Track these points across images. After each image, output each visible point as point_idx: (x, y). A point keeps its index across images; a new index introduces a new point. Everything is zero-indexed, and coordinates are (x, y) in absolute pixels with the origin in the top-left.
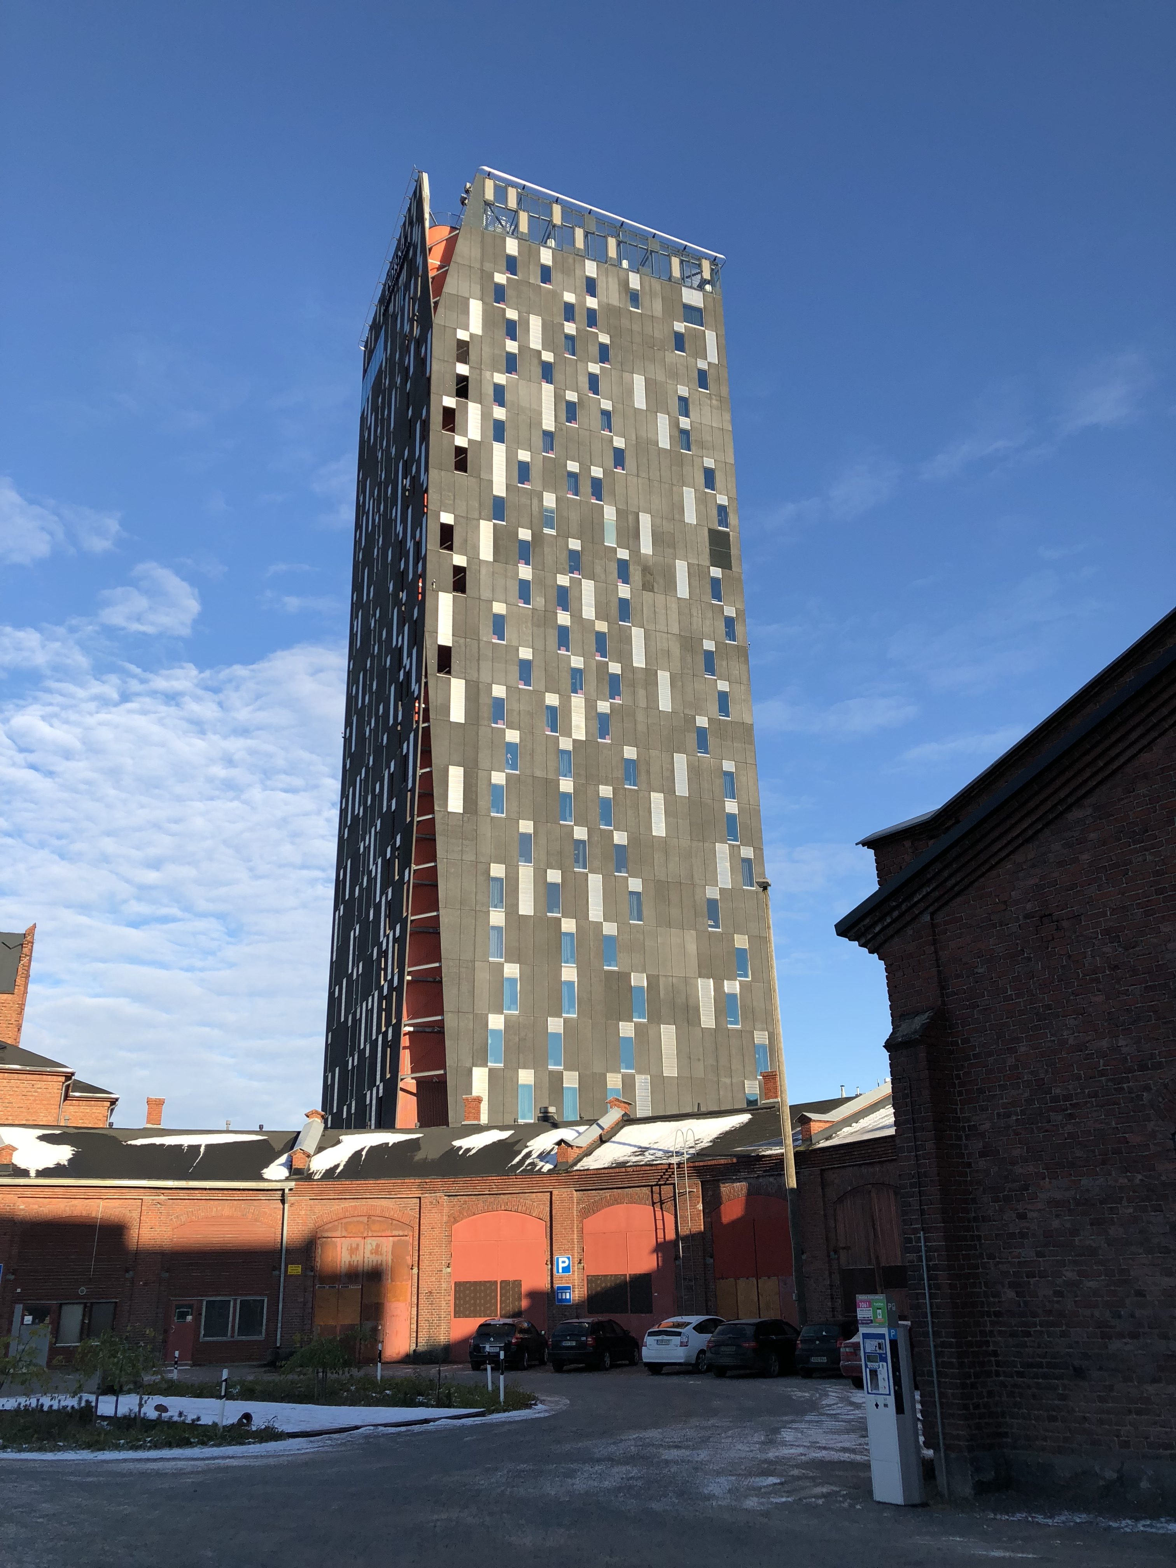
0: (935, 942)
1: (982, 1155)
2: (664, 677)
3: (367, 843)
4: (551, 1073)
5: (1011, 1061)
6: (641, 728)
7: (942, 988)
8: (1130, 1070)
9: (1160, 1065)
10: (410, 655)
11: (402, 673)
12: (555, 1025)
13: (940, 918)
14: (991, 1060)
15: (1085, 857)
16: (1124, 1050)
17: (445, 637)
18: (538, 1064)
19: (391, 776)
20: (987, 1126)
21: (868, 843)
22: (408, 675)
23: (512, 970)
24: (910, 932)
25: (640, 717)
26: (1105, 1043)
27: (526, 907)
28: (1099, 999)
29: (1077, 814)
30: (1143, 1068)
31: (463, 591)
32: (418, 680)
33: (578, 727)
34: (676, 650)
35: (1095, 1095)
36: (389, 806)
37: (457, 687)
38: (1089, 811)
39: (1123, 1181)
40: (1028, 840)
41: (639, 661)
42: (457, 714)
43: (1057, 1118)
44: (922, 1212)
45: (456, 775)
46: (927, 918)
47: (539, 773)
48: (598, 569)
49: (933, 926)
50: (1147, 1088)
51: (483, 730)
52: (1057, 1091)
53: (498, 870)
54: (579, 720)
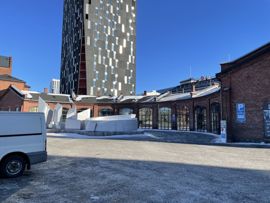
0: (230, 78)
1: (234, 105)
2: (123, 26)
3: (69, 48)
4: (103, 88)
5: (240, 94)
6: (119, 34)
7: (231, 84)
8: (258, 96)
9: (263, 96)
10: (80, 14)
11: (78, 17)
12: (104, 81)
13: (231, 75)
14: (237, 94)
15: (256, 70)
16: (258, 94)
17: (87, 13)
18: (101, 87)
19: (75, 37)
20: (235, 102)
21: (221, 65)
22: (79, 18)
23: (97, 72)
24: (226, 77)
25: (119, 32)
26: (255, 93)
27: (100, 62)
28: (255, 88)
29: (255, 64)
30: (260, 96)
31: (91, 4)
32: (82, 19)
33: (109, 32)
34: (125, 21)
35: (253, 99)
36: (75, 42)
37: (89, 22)
38: (258, 64)
39: (255, 109)
40: (247, 67)
41: (119, 22)
42: (89, 27)
43: (246, 101)
44: (227, 111)
45: (89, 38)
46: (230, 75)
47: (102, 40)
48: (114, 4)
49: (230, 76)
50: (260, 99)
51: (93, 31)
52: (247, 98)
53: (95, 56)
54: (109, 31)
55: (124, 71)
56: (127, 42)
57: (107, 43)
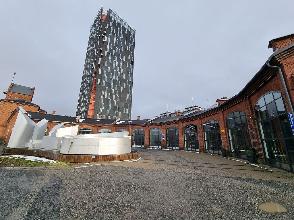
2: (124, 75)
3: (85, 87)
6: (121, 80)
12: (108, 110)
18: (105, 114)
23: (103, 104)
27: (106, 97)
31: (102, 58)
34: (126, 72)
36: (89, 83)
37: (100, 69)
41: (122, 72)
45: (99, 80)
47: (109, 82)
51: (103, 75)
53: (103, 92)
54: (114, 77)
55: (124, 105)
56: (126, 85)
57: (112, 84)
